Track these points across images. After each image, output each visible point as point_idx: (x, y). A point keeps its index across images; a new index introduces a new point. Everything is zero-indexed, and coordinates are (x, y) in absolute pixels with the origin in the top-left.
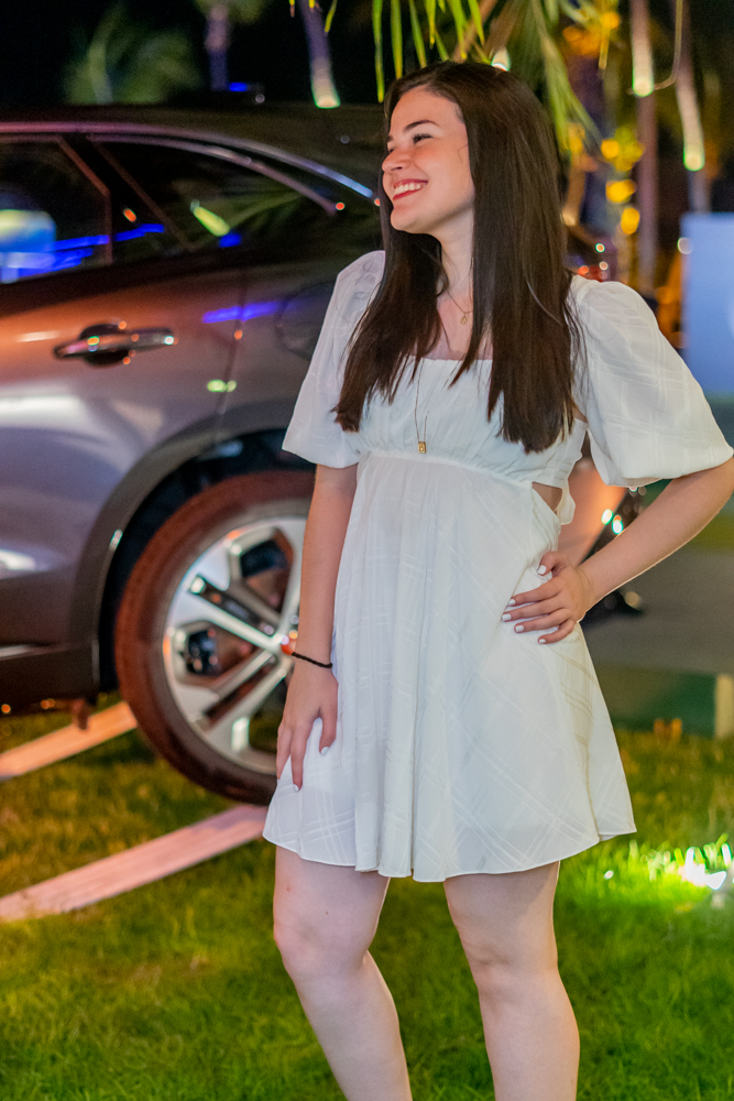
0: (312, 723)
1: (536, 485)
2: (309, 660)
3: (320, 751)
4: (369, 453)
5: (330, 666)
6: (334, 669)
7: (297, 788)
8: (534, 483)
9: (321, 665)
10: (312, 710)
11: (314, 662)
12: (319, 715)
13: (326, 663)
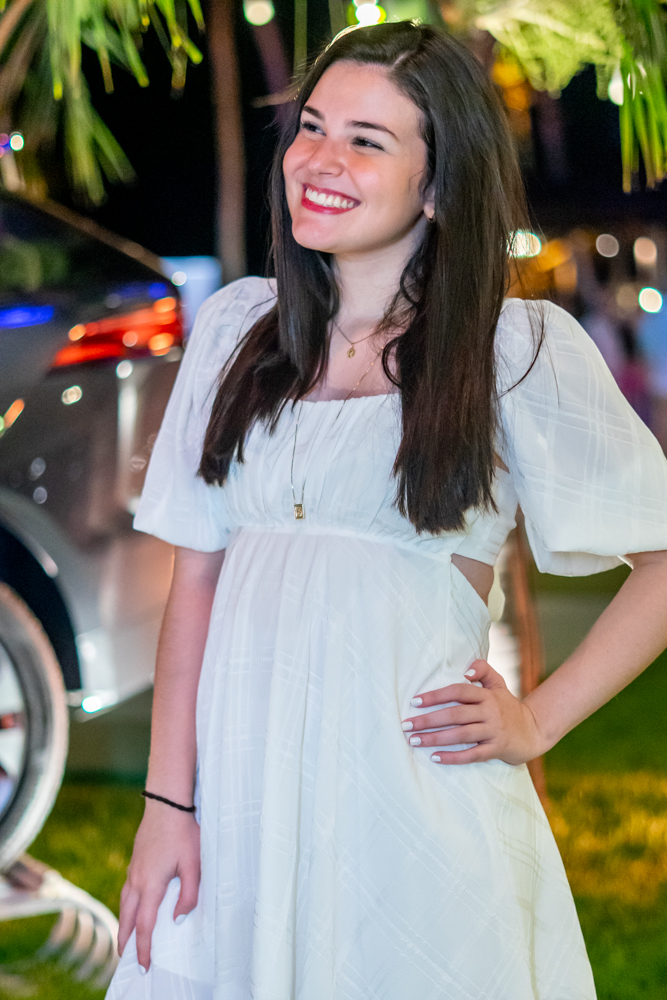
0: (166, 884)
1: (456, 559)
2: (166, 801)
3: (175, 917)
4: (240, 528)
5: (192, 810)
6: (197, 815)
7: (143, 969)
8: (454, 556)
9: (181, 808)
10: (168, 866)
11: (173, 804)
12: (176, 873)
13: (186, 803)
